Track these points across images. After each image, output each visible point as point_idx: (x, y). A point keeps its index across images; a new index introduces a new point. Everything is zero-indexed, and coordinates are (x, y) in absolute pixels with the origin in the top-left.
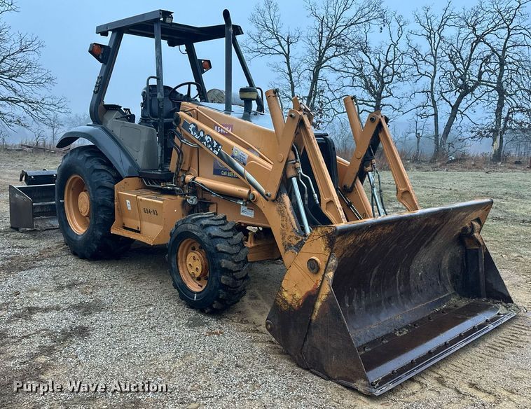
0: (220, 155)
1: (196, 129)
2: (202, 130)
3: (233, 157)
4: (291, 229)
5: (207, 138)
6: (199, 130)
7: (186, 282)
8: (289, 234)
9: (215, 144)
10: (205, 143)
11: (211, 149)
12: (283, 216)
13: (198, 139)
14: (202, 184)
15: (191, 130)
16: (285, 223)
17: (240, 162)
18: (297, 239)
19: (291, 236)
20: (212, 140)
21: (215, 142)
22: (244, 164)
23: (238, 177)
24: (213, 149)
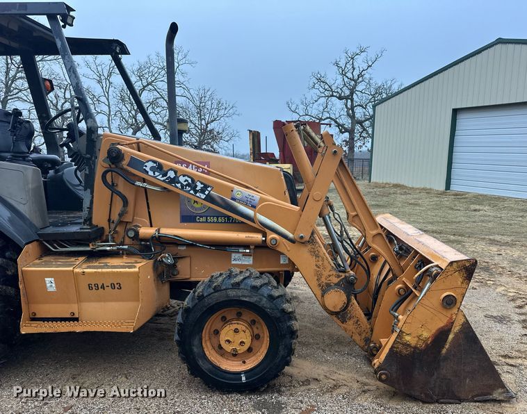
0: (210, 198)
1: (159, 167)
2: (171, 169)
3: (234, 199)
4: (330, 268)
5: (182, 179)
6: (165, 169)
7: (218, 364)
8: (326, 273)
9: (199, 186)
10: (179, 185)
11: (192, 192)
12: (317, 256)
13: (164, 181)
14: (176, 236)
15: (148, 169)
16: (320, 263)
17: (246, 205)
18: (339, 276)
19: (330, 276)
20: (193, 180)
21: (198, 184)
22: (253, 207)
23: (242, 222)
24: (196, 192)
